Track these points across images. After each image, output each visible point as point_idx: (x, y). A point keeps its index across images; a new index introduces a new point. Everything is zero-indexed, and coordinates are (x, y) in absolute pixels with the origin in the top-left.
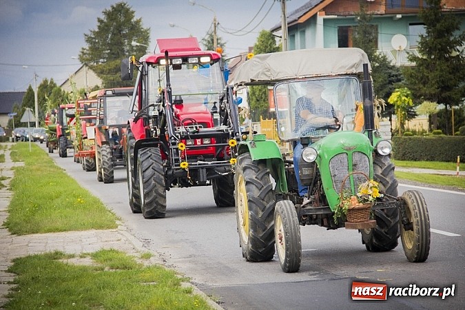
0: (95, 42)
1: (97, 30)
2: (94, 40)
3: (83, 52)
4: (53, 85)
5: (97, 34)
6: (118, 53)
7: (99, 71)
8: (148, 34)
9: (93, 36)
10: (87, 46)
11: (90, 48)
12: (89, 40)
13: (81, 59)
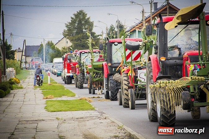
0: (69, 27)
1: (71, 22)
2: (69, 26)
3: (64, 31)
4: (52, 44)
5: (71, 24)
6: (79, 32)
7: (71, 40)
8: (92, 23)
9: (69, 25)
10: (66, 29)
11: (68, 29)
12: (67, 26)
13: (64, 34)
